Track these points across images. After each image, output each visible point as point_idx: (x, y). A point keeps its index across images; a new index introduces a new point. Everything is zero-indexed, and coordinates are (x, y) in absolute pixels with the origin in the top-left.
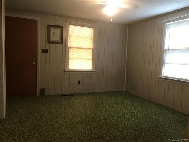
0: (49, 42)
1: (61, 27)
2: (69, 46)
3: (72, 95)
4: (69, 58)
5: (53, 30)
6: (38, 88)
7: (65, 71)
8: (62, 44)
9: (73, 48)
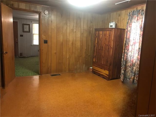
0: (24, 32)
1: (29, 25)
2: (33, 33)
3: (35, 56)
4: (33, 39)
5: (25, 26)
6: (19, 53)
7: (31, 45)
8: (30, 32)
9: (35, 34)
